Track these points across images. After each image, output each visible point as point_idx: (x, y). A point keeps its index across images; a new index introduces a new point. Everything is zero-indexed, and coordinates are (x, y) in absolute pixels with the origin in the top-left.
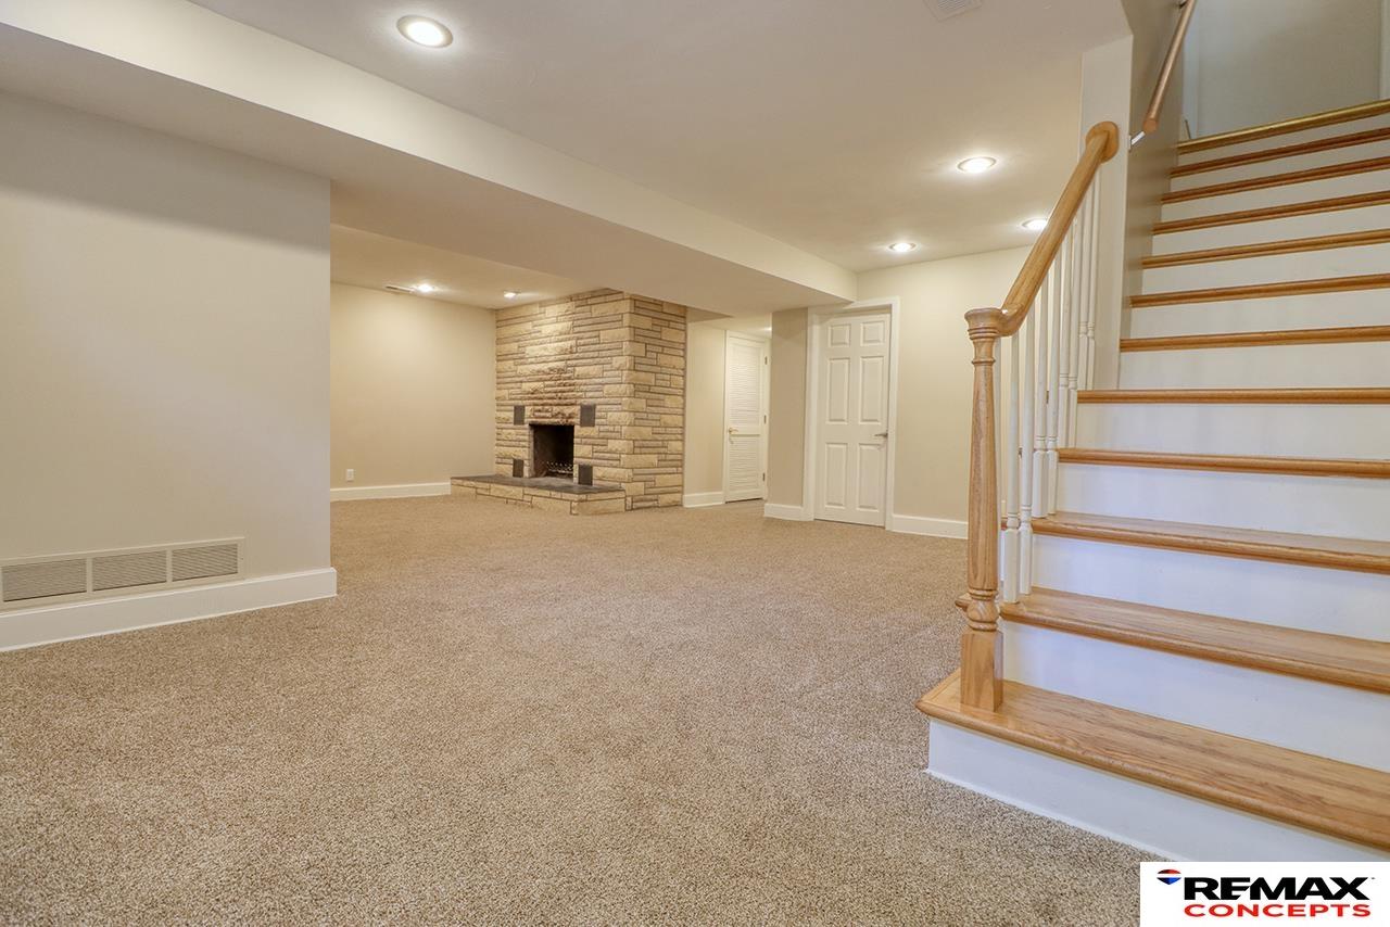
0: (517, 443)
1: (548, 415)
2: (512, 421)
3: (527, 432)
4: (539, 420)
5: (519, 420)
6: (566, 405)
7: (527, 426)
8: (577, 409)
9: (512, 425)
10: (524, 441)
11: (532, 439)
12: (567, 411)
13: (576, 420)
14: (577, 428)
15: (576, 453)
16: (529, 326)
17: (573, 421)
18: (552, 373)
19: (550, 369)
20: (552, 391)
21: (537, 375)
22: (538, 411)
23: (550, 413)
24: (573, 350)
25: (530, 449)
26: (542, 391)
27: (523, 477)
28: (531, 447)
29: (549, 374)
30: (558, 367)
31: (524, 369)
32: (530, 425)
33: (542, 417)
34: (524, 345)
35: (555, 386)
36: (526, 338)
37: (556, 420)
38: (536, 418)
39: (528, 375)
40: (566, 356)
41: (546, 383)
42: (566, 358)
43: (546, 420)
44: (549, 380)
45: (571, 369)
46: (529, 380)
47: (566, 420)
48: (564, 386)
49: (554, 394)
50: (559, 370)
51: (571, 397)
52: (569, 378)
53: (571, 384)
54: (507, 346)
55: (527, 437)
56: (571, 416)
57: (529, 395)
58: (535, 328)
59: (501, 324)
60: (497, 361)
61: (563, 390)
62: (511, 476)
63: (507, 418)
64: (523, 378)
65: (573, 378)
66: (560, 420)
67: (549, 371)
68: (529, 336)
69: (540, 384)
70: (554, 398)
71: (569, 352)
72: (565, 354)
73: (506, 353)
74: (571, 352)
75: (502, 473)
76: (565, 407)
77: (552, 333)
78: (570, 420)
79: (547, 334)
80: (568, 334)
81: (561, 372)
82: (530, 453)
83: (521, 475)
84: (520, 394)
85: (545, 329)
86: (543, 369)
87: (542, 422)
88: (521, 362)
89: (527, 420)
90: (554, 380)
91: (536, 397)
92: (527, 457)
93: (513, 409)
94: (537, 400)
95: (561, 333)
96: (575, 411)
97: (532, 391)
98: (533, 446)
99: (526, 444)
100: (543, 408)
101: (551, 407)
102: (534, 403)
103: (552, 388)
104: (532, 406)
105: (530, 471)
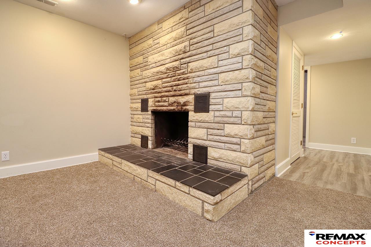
0: (141, 124)
1: (166, 104)
2: (140, 109)
3: (150, 117)
5: (144, 108)
6: (181, 95)
7: (150, 113)
8: (190, 98)
9: (140, 113)
10: (148, 123)
11: (153, 122)
12: (182, 100)
13: (190, 108)
14: (191, 114)
15: (191, 135)
17: (188, 108)
18: (168, 71)
19: (168, 69)
20: (169, 86)
21: (157, 75)
22: (159, 102)
23: (167, 102)
24: (186, 50)
25: (153, 129)
26: (161, 87)
27: (148, 148)
28: (153, 128)
29: (166, 73)
30: (174, 66)
31: (148, 73)
32: (152, 112)
33: (162, 106)
34: (148, 56)
35: (171, 82)
36: (149, 51)
37: (172, 108)
38: (157, 107)
39: (151, 77)
40: (180, 56)
41: (164, 80)
42: (180, 58)
43: (164, 108)
44: (166, 78)
45: (185, 66)
46: (151, 80)
47: (181, 108)
48: (179, 80)
49: (171, 88)
50: (175, 68)
51: (185, 89)
52: (183, 73)
53: (185, 78)
54: (136, 60)
55: (150, 120)
56: (186, 104)
57: (152, 91)
58: (155, 41)
59: (133, 45)
60: (130, 71)
61: (178, 84)
62: (140, 146)
63: (137, 108)
64: (147, 80)
65: (187, 73)
66: (176, 108)
67: (166, 71)
68: (150, 49)
69: (160, 82)
70: (171, 91)
71: (183, 53)
72: (179, 55)
73: (136, 65)
74: (185, 52)
75: (134, 143)
76: (180, 97)
77: (168, 41)
78: (184, 108)
79: (164, 43)
80: (182, 38)
81: (177, 70)
82: (153, 131)
83: (147, 147)
84: (145, 91)
85: (163, 40)
86: (161, 70)
87: (161, 109)
88: (145, 69)
89: (150, 109)
90: (171, 77)
91: (156, 92)
92: (150, 135)
93: (140, 102)
94: (157, 94)
95: (176, 39)
96: (189, 100)
97: (154, 87)
98: (154, 127)
99: (149, 125)
100: (161, 99)
101: (168, 98)
102: (155, 96)
103: (169, 83)
104: (154, 99)
105: (152, 144)
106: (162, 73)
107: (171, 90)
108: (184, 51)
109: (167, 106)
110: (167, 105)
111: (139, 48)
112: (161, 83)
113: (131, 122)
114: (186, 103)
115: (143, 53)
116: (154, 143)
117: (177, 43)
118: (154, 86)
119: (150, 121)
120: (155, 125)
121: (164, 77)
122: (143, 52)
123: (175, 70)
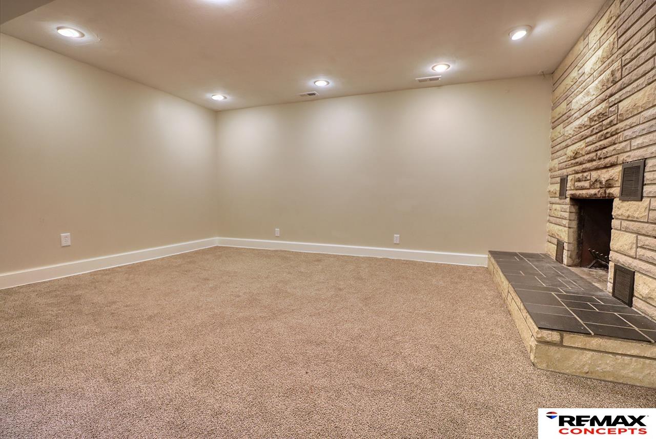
0: (554, 219)
1: (586, 184)
2: (558, 195)
3: (567, 207)
4: (578, 192)
5: (562, 194)
6: (606, 167)
7: (568, 199)
8: (616, 173)
9: (557, 200)
10: (565, 219)
11: (574, 216)
12: (604, 175)
13: (616, 191)
14: (616, 202)
15: (614, 245)
16: (574, 74)
17: (611, 192)
18: (593, 123)
19: (591, 119)
20: (592, 150)
21: (581, 132)
22: (579, 180)
23: (589, 181)
24: (616, 77)
25: (572, 230)
26: (584, 154)
27: (562, 264)
28: (572, 228)
29: (591, 127)
30: (598, 113)
31: (570, 130)
32: (571, 198)
33: (582, 188)
34: (572, 99)
35: (596, 143)
36: (573, 90)
37: (592, 192)
38: (577, 190)
39: (573, 136)
40: (608, 92)
41: (587, 140)
42: (608, 95)
43: (584, 192)
44: (591, 136)
45: (614, 109)
46: (573, 142)
47: (604, 191)
48: (606, 138)
49: (594, 154)
50: (600, 116)
51: (613, 154)
52: (611, 124)
53: (613, 134)
54: (558, 110)
55: (568, 213)
56: (610, 184)
57: (572, 161)
58: (580, 71)
59: (556, 85)
60: (553, 129)
61: (603, 146)
62: (554, 258)
63: (554, 192)
64: (569, 142)
65: (615, 122)
66: (599, 191)
67: (590, 122)
68: (575, 87)
69: (582, 144)
70: (595, 160)
71: (612, 84)
72: (607, 89)
73: (558, 117)
74: (615, 83)
75: (549, 253)
76: (604, 171)
77: (595, 67)
78: (608, 191)
79: (589, 72)
80: (613, 55)
81: (604, 119)
82: (571, 234)
83: (562, 262)
84: (566, 161)
85: (588, 68)
86: (583, 123)
87: (580, 194)
88: (568, 123)
89: (569, 193)
90: (597, 133)
91: (577, 163)
92: (566, 240)
93: (559, 181)
94: (578, 167)
95: (605, 60)
96: (614, 176)
97: (574, 155)
98: (575, 227)
99: (565, 222)
100: (583, 175)
101: (590, 174)
102: (575, 170)
103: (593, 146)
104: (573, 175)
105: (570, 257)
106: (586, 128)
107: (595, 158)
108: (613, 81)
109: (588, 189)
110: (588, 187)
111: (562, 88)
112: (584, 145)
113: (550, 216)
114: (611, 182)
115: (566, 96)
116: (574, 256)
117: (605, 68)
118: (573, 153)
119: (566, 215)
120: (578, 224)
121: (588, 134)
122: (565, 94)
123: (601, 120)
